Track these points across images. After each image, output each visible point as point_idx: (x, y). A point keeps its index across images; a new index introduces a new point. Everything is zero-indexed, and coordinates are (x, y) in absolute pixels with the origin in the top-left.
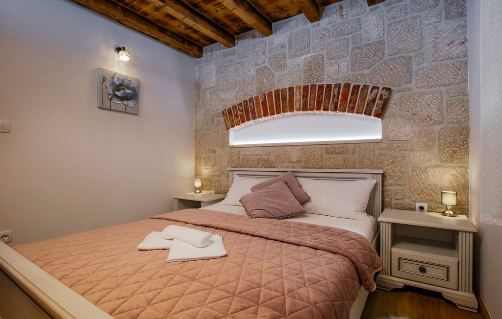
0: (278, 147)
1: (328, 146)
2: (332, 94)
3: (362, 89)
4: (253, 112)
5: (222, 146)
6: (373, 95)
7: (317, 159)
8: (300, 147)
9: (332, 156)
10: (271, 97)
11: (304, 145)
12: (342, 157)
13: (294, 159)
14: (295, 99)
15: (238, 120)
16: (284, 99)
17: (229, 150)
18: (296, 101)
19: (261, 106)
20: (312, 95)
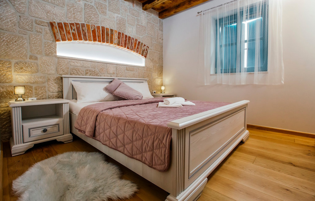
0: (102, 63)
1: (127, 67)
2: (131, 42)
3: (141, 44)
4: (85, 35)
5: (47, 55)
6: (144, 48)
7: (123, 73)
8: (115, 65)
9: (129, 71)
10: (99, 30)
11: (117, 64)
12: (132, 72)
13: (111, 72)
14: (114, 37)
15: (70, 36)
16: (107, 35)
17: (57, 60)
18: (114, 38)
19: (91, 33)
20: (123, 39)
